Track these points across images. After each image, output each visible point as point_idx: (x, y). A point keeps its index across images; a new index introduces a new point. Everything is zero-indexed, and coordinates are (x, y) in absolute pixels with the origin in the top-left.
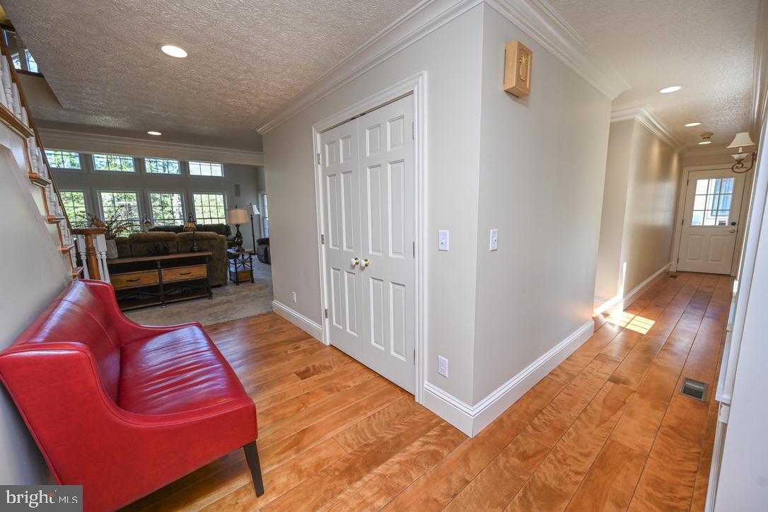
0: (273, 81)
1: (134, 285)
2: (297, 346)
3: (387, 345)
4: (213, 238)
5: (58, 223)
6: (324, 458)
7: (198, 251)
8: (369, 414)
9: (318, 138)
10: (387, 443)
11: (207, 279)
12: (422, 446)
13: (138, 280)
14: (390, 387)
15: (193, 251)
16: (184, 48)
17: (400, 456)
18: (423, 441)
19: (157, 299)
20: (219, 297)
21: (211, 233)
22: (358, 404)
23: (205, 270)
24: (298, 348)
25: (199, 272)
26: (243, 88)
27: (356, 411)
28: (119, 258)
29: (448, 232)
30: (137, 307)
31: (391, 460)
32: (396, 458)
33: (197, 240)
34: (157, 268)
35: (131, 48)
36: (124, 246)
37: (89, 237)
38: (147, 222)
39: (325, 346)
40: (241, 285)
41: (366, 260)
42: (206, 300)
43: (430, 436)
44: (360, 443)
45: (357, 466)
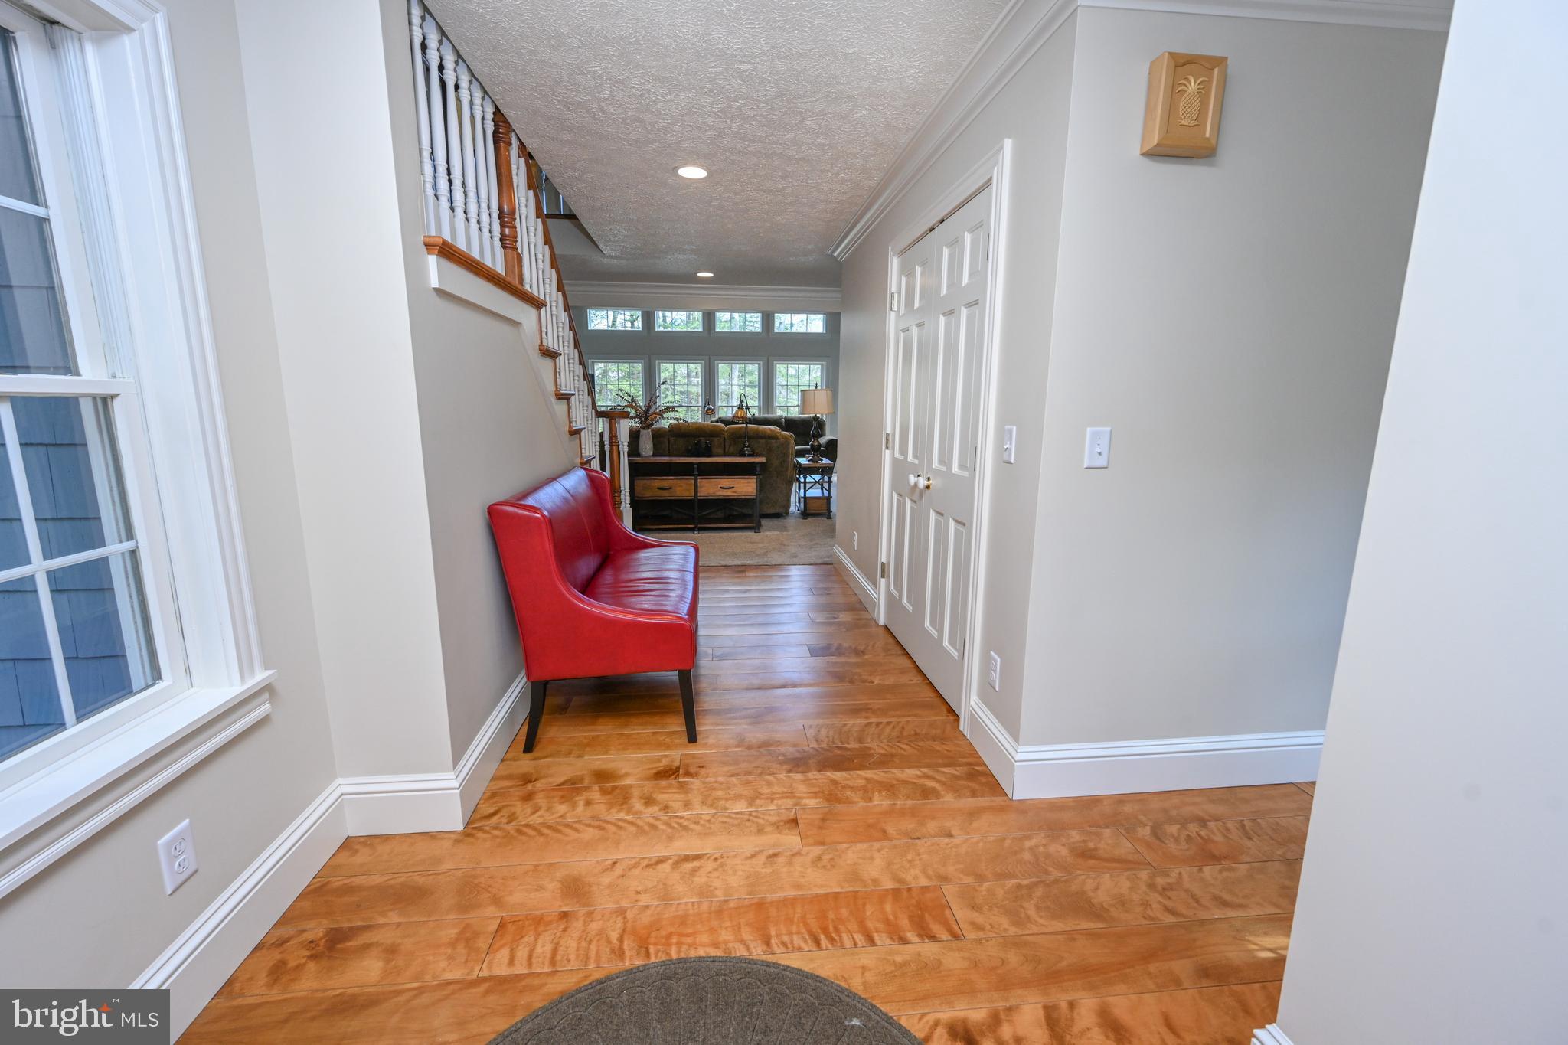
0: (825, 182)
1: (666, 495)
2: (836, 616)
3: (940, 631)
4: (772, 437)
5: (568, 399)
6: (777, 739)
7: (749, 455)
8: (874, 720)
9: (895, 263)
10: (872, 755)
11: (753, 500)
12: (920, 777)
13: (670, 488)
14: (937, 700)
15: (742, 454)
16: (701, 166)
17: (876, 774)
18: (924, 773)
19: (691, 519)
20: (769, 533)
21: (772, 428)
22: (867, 704)
23: (754, 485)
24: (835, 618)
25: (745, 487)
26: (790, 199)
27: (856, 711)
28: (654, 455)
29: (1015, 428)
30: (667, 527)
31: (858, 772)
32: (869, 774)
33: (750, 438)
34: (693, 475)
35: (649, 179)
36: (662, 439)
37: (613, 421)
38: (709, 409)
39: (877, 624)
40: (810, 519)
41: (929, 479)
42: (750, 534)
43: (944, 773)
44: (833, 742)
45: (811, 761)
